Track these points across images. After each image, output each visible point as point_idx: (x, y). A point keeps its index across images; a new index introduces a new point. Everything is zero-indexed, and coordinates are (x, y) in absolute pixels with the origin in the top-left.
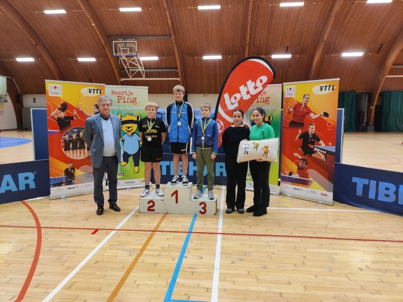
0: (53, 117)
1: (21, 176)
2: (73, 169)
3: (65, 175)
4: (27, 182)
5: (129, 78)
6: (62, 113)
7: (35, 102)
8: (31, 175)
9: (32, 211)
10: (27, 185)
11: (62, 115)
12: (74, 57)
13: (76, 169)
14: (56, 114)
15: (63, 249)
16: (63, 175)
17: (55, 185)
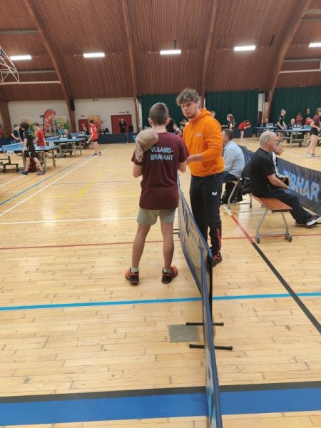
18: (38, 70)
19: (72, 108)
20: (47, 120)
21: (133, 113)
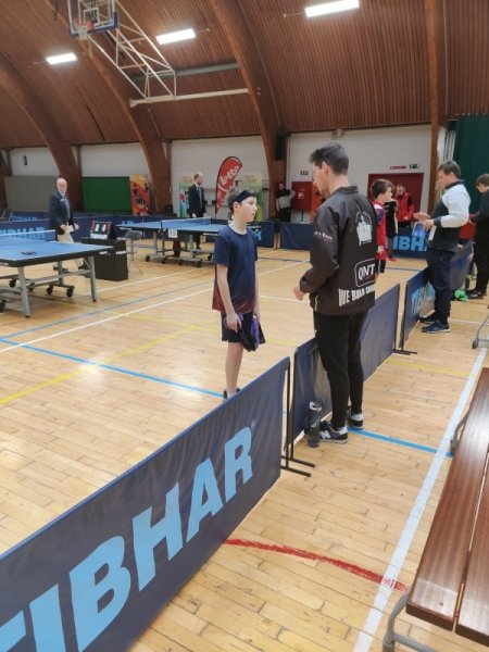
5: (142, 98)
7: (26, 164)
12: (40, 57)
18: (213, 64)
19: (278, 154)
20: (224, 181)
21: (425, 169)
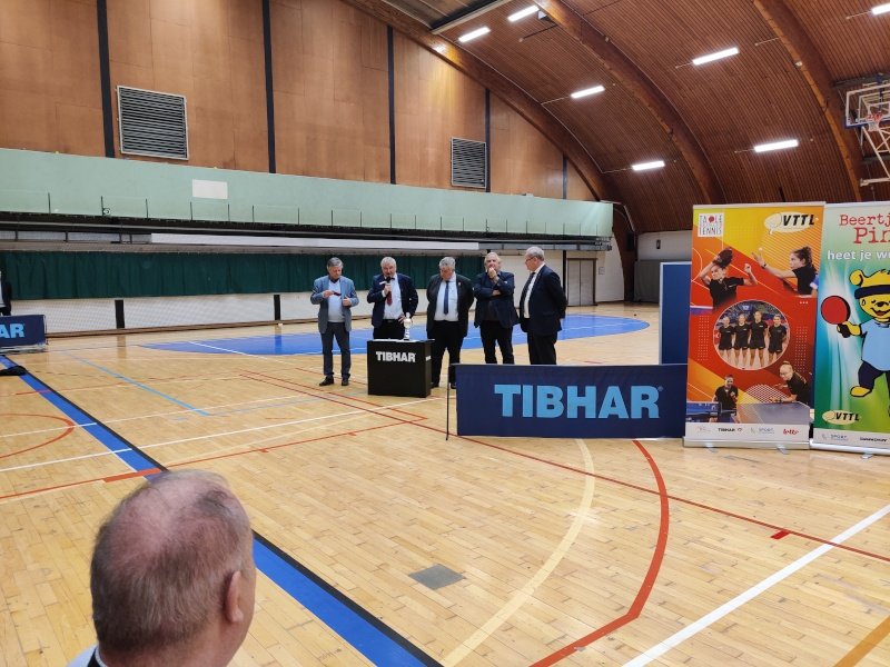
0: (702, 280)
1: (636, 391)
2: (734, 389)
3: (715, 400)
4: (645, 404)
5: (884, 177)
6: (720, 270)
7: (659, 248)
8: (653, 392)
9: (651, 461)
10: (645, 411)
11: (721, 274)
12: (747, 144)
13: (740, 391)
14: (709, 273)
15: (711, 551)
16: (712, 401)
17: (695, 419)
